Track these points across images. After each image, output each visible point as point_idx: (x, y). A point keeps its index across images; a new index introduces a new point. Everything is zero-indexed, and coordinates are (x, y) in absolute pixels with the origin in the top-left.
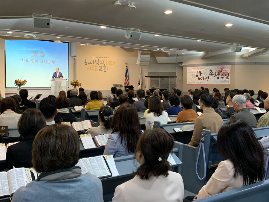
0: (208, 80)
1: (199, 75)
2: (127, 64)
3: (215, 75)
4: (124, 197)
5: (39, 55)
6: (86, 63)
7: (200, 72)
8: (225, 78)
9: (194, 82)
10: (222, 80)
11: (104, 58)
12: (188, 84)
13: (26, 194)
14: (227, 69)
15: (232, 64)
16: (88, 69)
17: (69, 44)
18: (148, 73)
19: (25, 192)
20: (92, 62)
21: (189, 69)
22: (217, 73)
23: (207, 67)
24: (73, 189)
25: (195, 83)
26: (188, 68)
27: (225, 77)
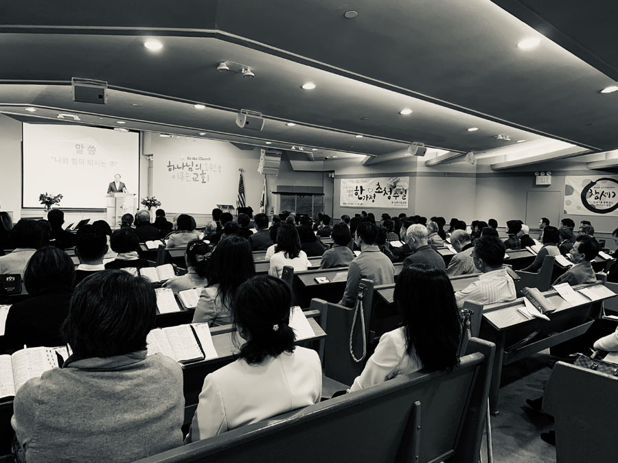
0: (373, 201)
1: (359, 192)
2: (241, 170)
3: (384, 192)
4: (218, 391)
5: (85, 150)
6: (171, 167)
7: (361, 187)
8: (400, 199)
9: (352, 204)
10: (396, 201)
11: (202, 159)
12: (341, 207)
13: (40, 392)
14: (404, 183)
15: (412, 175)
16: (174, 177)
17: (141, 134)
18: (278, 186)
19: (39, 386)
20: (181, 166)
21: (344, 183)
22: (388, 190)
23: (372, 180)
24: (129, 382)
25: (354, 206)
26: (342, 180)
27: (401, 196)
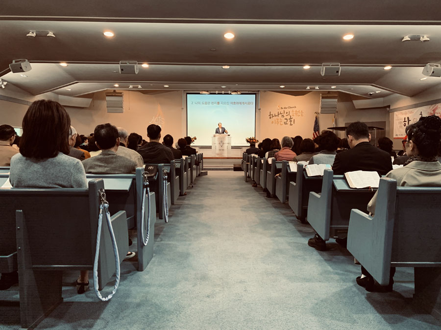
1: (407, 123)
2: (316, 113)
7: (408, 118)
9: (402, 135)
11: (290, 108)
12: (395, 138)
17: (257, 95)
21: (396, 115)
23: (416, 110)
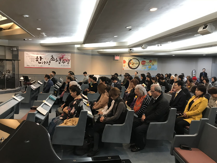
8: (66, 64)
14: (68, 56)
15: (72, 53)
21: (27, 54)
23: (47, 54)
